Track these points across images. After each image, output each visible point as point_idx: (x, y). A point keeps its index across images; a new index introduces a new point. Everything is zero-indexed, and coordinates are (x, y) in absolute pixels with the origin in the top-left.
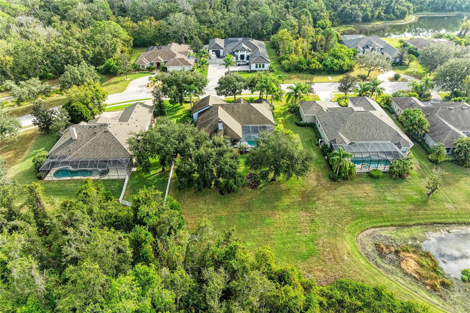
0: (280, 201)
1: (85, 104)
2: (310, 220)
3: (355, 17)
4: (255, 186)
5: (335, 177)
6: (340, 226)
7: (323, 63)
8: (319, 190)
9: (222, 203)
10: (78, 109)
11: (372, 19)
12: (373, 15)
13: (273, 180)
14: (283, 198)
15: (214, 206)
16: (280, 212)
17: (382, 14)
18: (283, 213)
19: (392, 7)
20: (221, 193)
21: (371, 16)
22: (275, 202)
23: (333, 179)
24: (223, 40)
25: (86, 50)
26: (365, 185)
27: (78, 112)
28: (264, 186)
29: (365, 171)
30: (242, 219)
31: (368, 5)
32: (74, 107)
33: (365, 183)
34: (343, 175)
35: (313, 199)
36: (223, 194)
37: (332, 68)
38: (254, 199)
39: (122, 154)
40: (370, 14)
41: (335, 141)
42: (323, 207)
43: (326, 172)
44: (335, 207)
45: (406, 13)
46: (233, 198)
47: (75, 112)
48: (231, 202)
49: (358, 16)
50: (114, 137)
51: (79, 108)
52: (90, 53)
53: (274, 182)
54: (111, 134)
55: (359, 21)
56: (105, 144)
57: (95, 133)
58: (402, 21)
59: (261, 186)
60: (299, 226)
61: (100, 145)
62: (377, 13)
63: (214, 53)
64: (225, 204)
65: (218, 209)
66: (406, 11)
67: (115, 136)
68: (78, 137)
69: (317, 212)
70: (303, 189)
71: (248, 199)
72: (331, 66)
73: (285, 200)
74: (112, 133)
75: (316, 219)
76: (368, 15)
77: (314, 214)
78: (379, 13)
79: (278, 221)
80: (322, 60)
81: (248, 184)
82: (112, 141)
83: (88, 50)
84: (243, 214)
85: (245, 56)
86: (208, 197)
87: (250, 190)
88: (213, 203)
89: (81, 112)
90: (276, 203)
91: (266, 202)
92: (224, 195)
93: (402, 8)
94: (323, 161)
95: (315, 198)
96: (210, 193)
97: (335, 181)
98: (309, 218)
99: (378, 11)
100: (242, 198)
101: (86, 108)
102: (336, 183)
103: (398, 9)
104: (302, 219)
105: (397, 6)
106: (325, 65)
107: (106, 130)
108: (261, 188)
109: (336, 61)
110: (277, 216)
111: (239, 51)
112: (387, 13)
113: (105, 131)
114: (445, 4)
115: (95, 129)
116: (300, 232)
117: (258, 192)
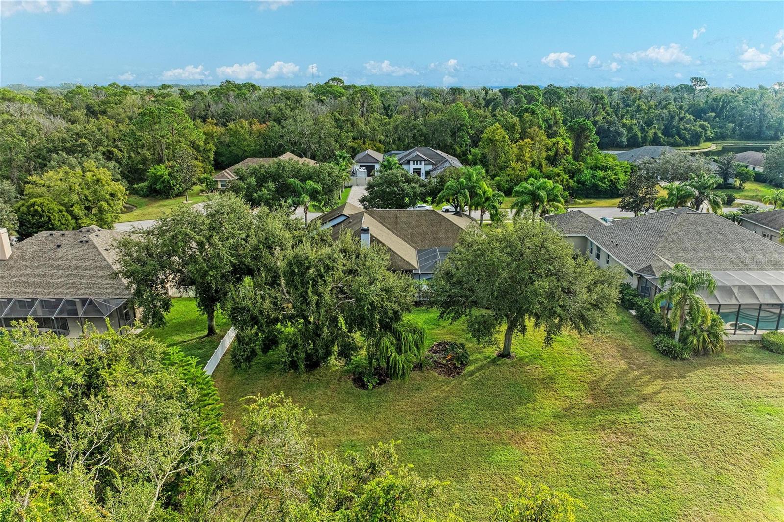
0: (530, 405)
1: (64, 205)
2: (634, 454)
3: (614, 136)
4: (456, 368)
5: (675, 346)
6: (737, 471)
7: (575, 179)
8: (638, 378)
9: (358, 408)
10: (43, 211)
11: (643, 143)
12: (645, 135)
13: (505, 354)
14: (538, 396)
15: (335, 415)
16: (536, 434)
17: (660, 135)
18: (545, 437)
19: (674, 126)
20: (359, 381)
21: (642, 137)
22: (516, 406)
23: (669, 353)
24: (382, 155)
25: (115, 150)
26: (760, 368)
27: (41, 216)
28: (479, 369)
29: (747, 339)
30: (421, 451)
31: (634, 122)
32: (33, 205)
33: (759, 363)
34: (695, 342)
35: (626, 400)
36: (363, 386)
37: (595, 186)
38: (454, 399)
39: (109, 290)
40: (640, 134)
41: (652, 270)
42: (664, 422)
43: (645, 338)
44: (699, 419)
45: (700, 136)
46: (391, 395)
47: (33, 216)
48: (387, 405)
49: (620, 134)
50: (100, 254)
51: (45, 209)
52: (123, 156)
53: (508, 361)
54: (95, 247)
55: (622, 142)
56: (73, 267)
57: (59, 246)
58: (696, 148)
59: (472, 368)
60: (604, 473)
61: (58, 270)
62: (651, 133)
63: (364, 168)
64: (367, 411)
65: (344, 423)
66: (701, 132)
67: (104, 253)
68: (12, 255)
69: (650, 432)
70: (590, 377)
71: (435, 399)
72: (593, 181)
73: (547, 402)
74: (97, 245)
75: (652, 452)
76: (636, 135)
77: (641, 440)
78: (655, 133)
79: (533, 457)
80: (574, 174)
81: (437, 364)
82: (91, 262)
83: (121, 151)
84: (425, 438)
85: (423, 171)
86: (319, 393)
87: (442, 377)
88: (332, 409)
89: (49, 218)
90: (520, 411)
91: (490, 407)
92: (367, 389)
93: (693, 128)
94: (625, 318)
95: (633, 398)
96: (328, 383)
97: (675, 358)
98: (630, 450)
99: (653, 131)
100: (418, 397)
101: (65, 213)
102: (678, 363)
103: (685, 129)
104: (609, 451)
105: (683, 126)
106: (579, 182)
107: (85, 239)
108: (472, 373)
109: (601, 174)
110: (530, 444)
111: (411, 162)
112: (668, 136)
113: (81, 242)
114: (761, 127)
115: (62, 238)
116: (613, 490)
117: (465, 383)
